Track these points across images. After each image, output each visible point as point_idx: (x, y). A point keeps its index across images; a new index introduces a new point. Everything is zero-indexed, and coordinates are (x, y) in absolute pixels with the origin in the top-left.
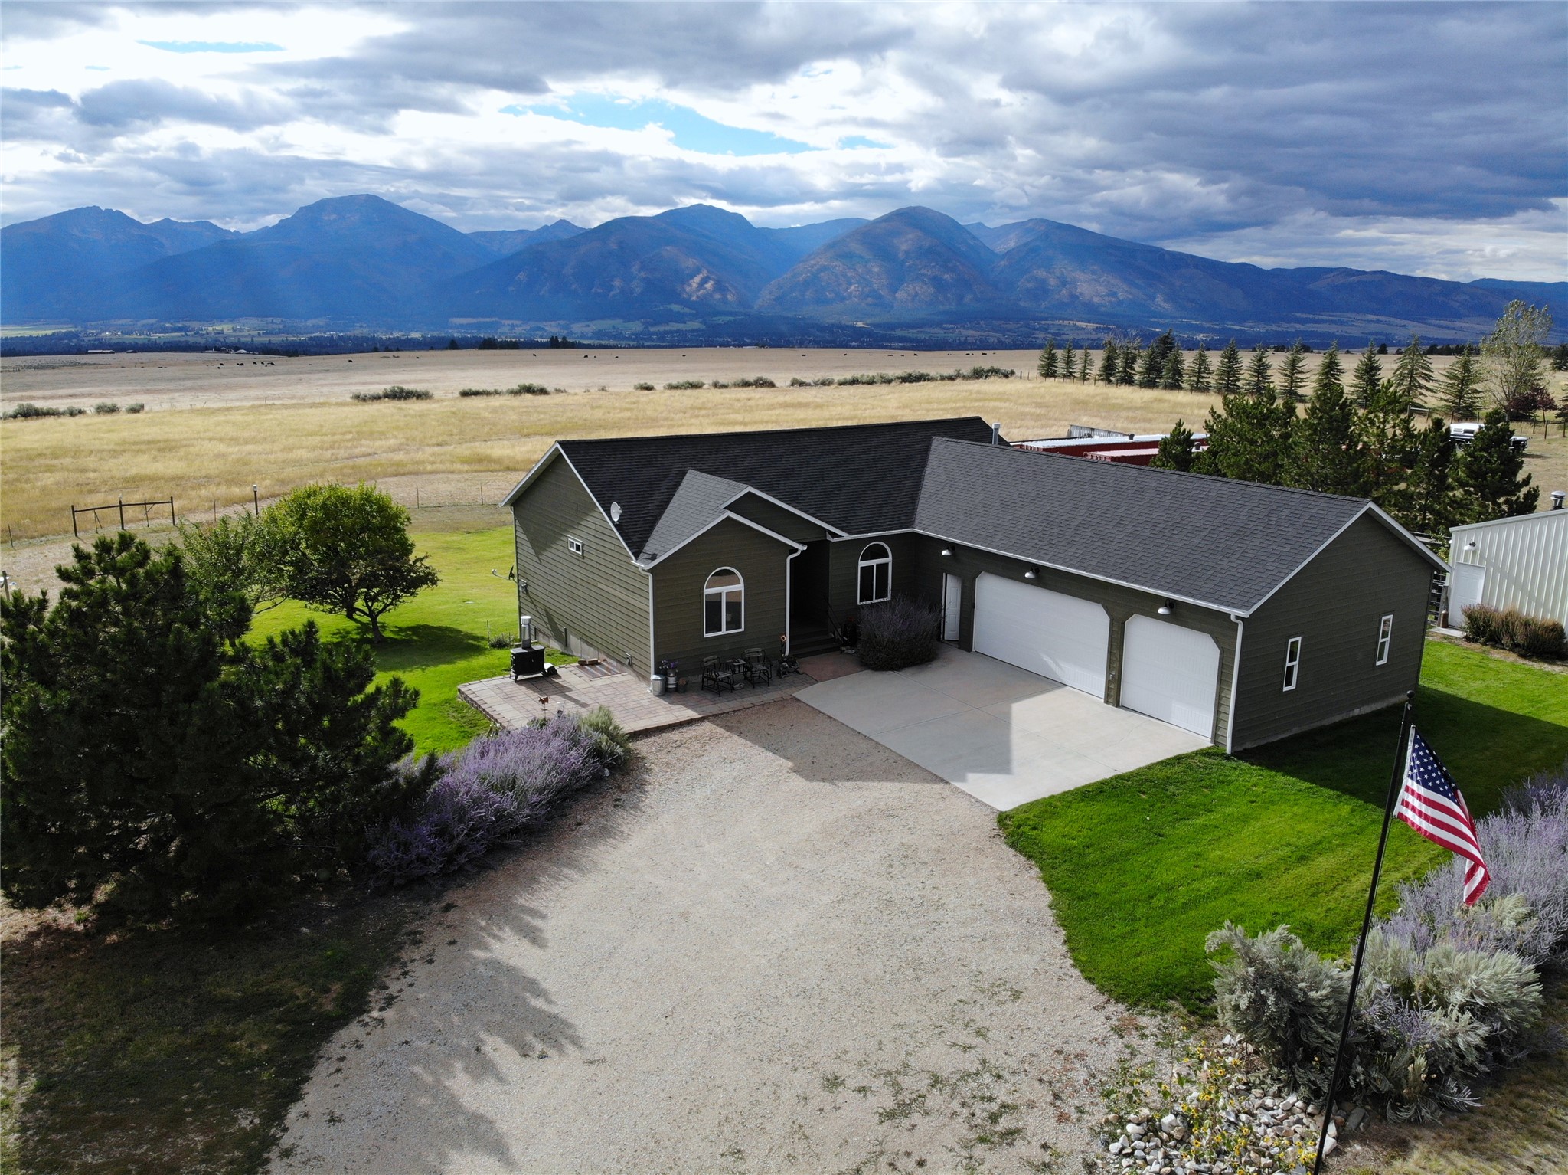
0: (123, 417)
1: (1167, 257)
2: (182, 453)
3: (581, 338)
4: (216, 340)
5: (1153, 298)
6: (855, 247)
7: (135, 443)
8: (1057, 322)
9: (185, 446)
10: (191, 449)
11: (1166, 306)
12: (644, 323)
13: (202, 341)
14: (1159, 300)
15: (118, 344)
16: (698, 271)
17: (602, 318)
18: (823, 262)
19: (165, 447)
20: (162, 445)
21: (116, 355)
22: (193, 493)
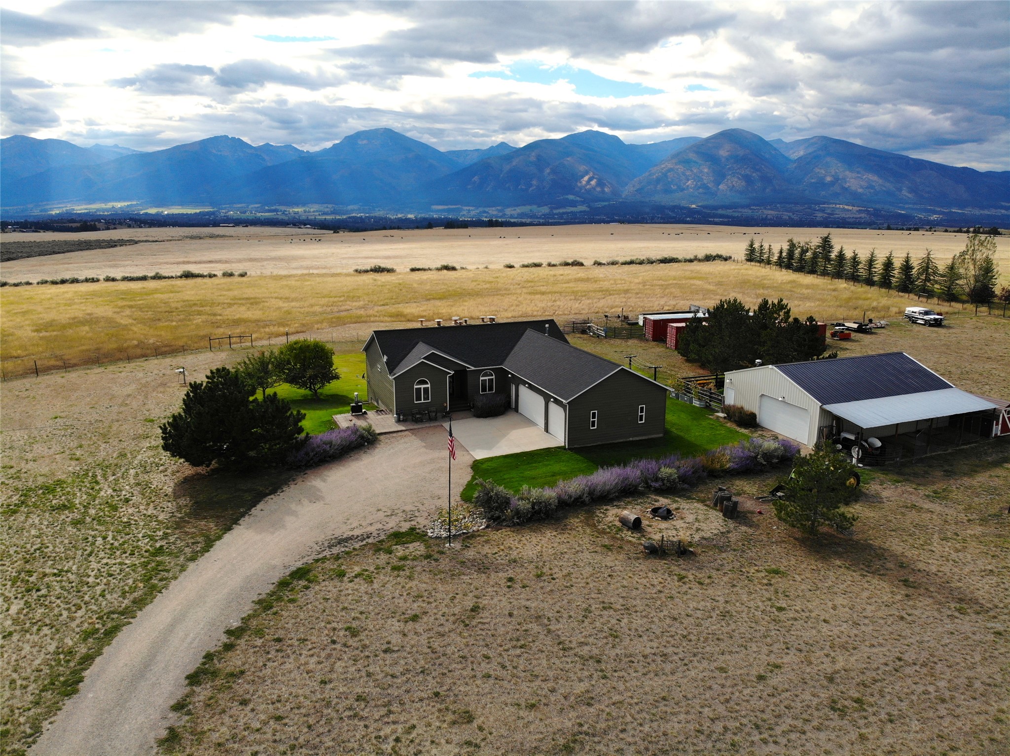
0: (236, 279)
1: (911, 162)
2: (261, 306)
3: (511, 218)
4: (294, 218)
5: (900, 190)
6: (692, 156)
7: (240, 299)
8: (831, 206)
9: (264, 302)
10: (266, 304)
11: (910, 195)
12: (550, 208)
13: (286, 218)
14: (905, 192)
15: (237, 219)
16: (587, 173)
17: (524, 205)
18: (670, 166)
19: (253, 302)
20: (252, 301)
21: (236, 228)
22: (262, 330)
